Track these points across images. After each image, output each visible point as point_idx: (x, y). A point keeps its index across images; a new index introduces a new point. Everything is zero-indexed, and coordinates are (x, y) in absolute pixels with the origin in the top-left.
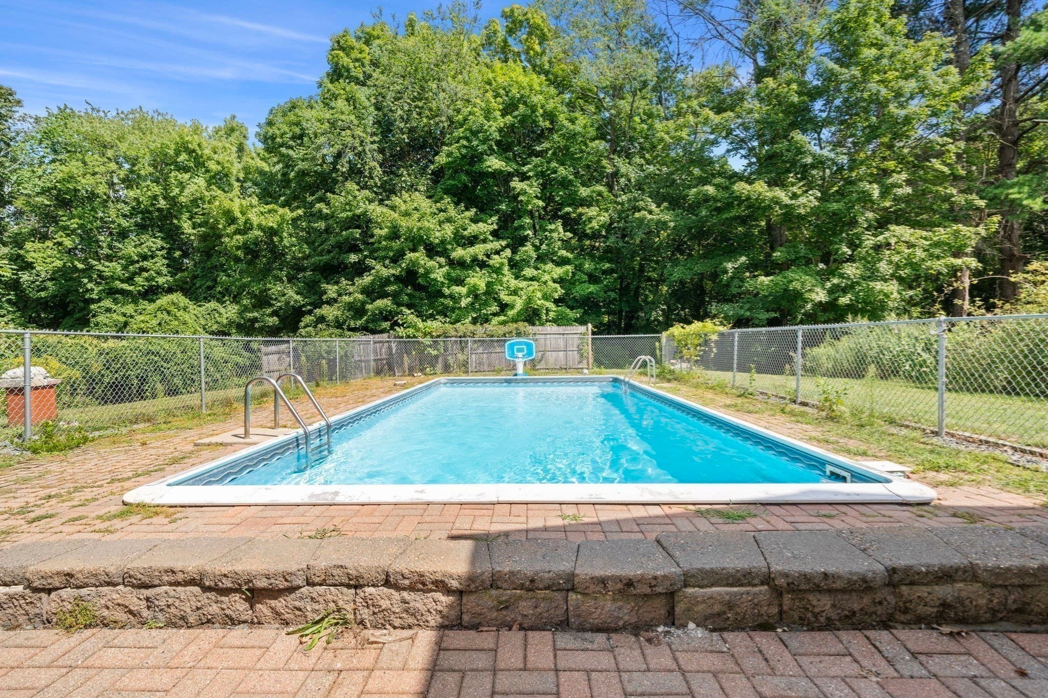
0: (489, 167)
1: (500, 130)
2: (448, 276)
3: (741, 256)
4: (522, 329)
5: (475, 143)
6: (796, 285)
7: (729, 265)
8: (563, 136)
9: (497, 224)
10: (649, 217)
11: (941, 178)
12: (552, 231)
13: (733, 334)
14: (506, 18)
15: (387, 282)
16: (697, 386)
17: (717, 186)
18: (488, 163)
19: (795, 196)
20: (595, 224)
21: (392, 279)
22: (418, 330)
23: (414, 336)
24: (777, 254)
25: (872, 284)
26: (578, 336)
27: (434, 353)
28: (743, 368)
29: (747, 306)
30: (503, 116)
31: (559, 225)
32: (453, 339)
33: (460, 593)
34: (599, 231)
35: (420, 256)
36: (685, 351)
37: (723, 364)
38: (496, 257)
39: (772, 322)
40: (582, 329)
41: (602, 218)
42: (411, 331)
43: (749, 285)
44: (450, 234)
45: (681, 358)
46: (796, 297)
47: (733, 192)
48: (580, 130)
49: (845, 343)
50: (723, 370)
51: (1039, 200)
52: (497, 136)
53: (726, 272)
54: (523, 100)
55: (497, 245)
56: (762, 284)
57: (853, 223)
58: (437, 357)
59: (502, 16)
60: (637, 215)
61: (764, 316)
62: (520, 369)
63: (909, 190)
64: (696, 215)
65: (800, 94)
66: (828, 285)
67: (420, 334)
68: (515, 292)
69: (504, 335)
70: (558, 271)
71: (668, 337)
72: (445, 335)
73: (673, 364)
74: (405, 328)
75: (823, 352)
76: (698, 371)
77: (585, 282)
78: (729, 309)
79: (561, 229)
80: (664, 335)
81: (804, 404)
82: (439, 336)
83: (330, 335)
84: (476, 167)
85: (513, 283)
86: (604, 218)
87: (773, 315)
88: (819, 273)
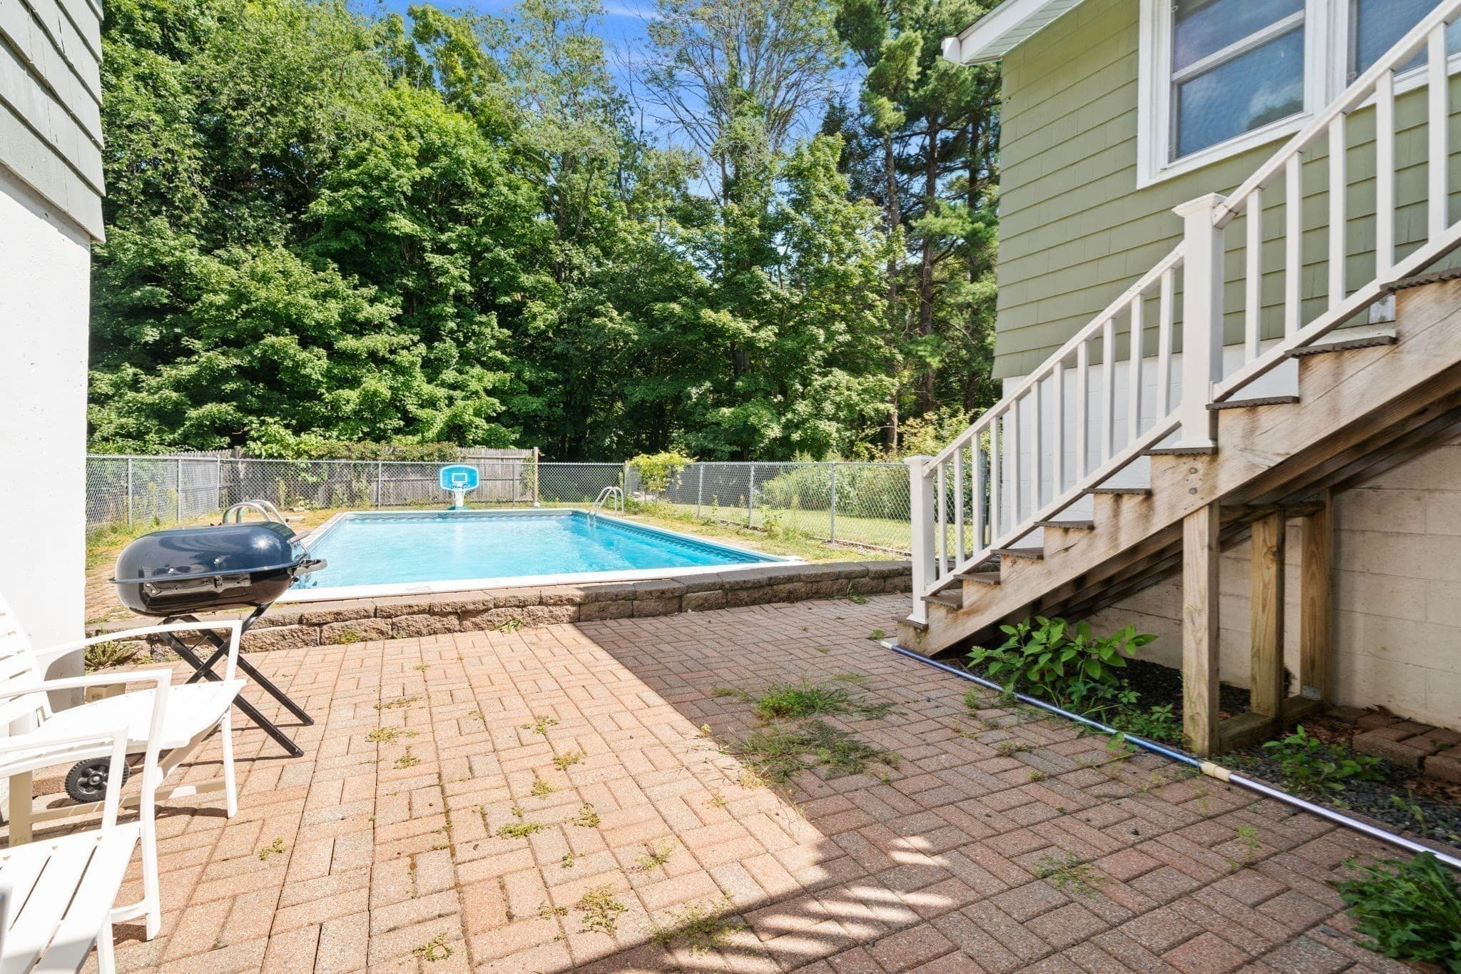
0: (396, 228)
1: (414, 184)
2: (328, 374)
3: (705, 380)
4: (448, 451)
5: (375, 193)
6: (753, 420)
7: (694, 391)
8: (499, 204)
9: (402, 308)
10: (610, 325)
11: (873, 330)
12: (481, 324)
13: (698, 468)
14: (416, 18)
15: (225, 375)
16: (665, 517)
17: (684, 306)
18: (394, 224)
19: (755, 329)
20: (540, 323)
21: (234, 372)
22: (286, 447)
23: (280, 456)
24: (739, 384)
25: (818, 422)
26: (521, 462)
27: (312, 479)
28: (708, 502)
29: (711, 437)
30: (420, 166)
31: (493, 318)
32: (343, 461)
33: (579, 605)
34: (544, 332)
35: (287, 342)
36: (651, 482)
37: (688, 496)
38: (405, 352)
39: (734, 457)
40: (526, 453)
41: (550, 317)
42: (275, 448)
43: (711, 416)
44: (336, 316)
45: (646, 490)
46: (753, 431)
47: (699, 318)
48: (524, 202)
49: (795, 477)
50: (688, 503)
51: (937, 359)
52: (408, 190)
53: (690, 398)
54: (445, 150)
55: (404, 339)
56: (723, 416)
57: (804, 360)
58: (315, 486)
59: (409, 14)
60: (596, 321)
61: (728, 448)
62: (459, 501)
63: (848, 337)
64: (661, 329)
65: (761, 227)
66: (783, 420)
67: (291, 453)
68: (431, 403)
69: (422, 458)
70: (491, 378)
71: (632, 468)
72: (332, 455)
73: (637, 497)
74: (264, 444)
75: (777, 485)
76: (663, 503)
77: (524, 392)
78: (695, 439)
79: (495, 323)
80: (628, 464)
81: (755, 528)
82: (321, 457)
83: (121, 450)
84: (376, 225)
85: (427, 389)
86: (553, 316)
87: (735, 448)
88: (776, 406)
